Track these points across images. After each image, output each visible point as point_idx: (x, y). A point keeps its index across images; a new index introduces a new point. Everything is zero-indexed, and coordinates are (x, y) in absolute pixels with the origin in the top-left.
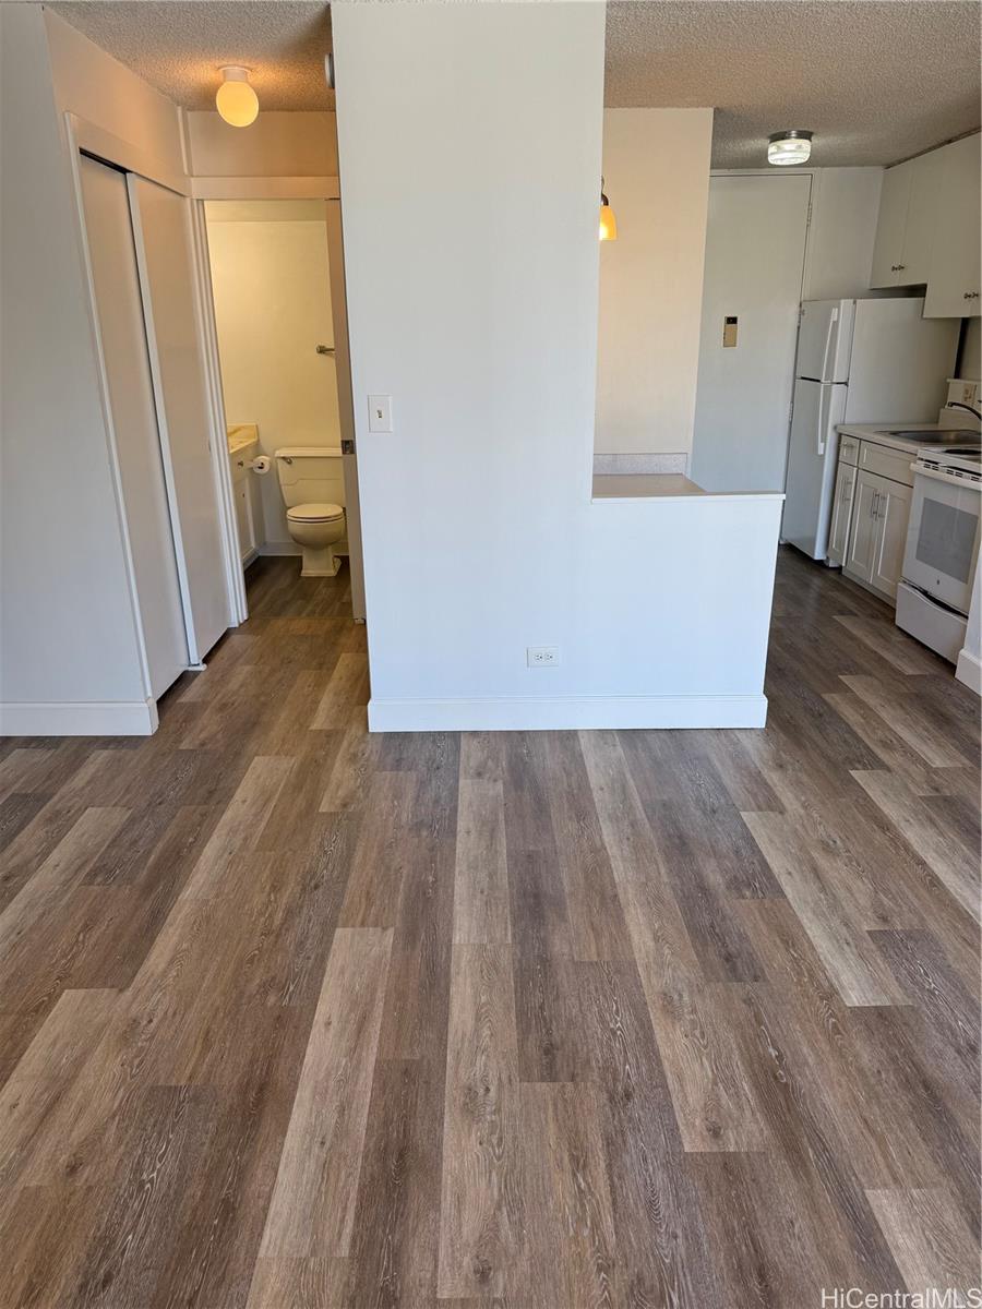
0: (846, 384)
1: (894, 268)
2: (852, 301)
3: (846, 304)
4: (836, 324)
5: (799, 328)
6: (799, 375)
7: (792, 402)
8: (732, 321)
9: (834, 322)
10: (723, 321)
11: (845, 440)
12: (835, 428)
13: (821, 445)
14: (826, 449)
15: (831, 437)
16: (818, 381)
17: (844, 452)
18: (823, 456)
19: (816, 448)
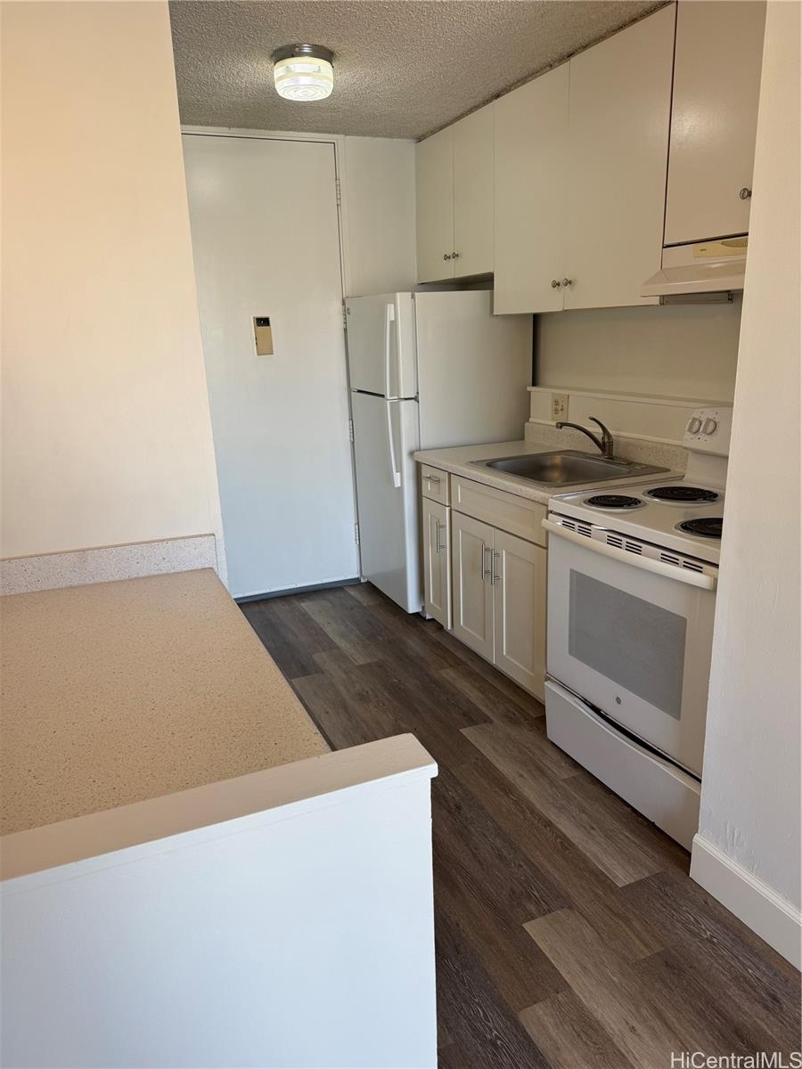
0: (416, 399)
1: (446, 258)
2: (410, 294)
3: (402, 298)
4: (394, 324)
5: (345, 330)
6: (355, 386)
7: (351, 419)
8: (263, 322)
9: (391, 322)
10: (252, 323)
11: (426, 472)
12: (411, 454)
13: (397, 476)
14: (404, 479)
15: (408, 466)
16: (383, 396)
17: (428, 487)
18: (401, 489)
19: (390, 480)
